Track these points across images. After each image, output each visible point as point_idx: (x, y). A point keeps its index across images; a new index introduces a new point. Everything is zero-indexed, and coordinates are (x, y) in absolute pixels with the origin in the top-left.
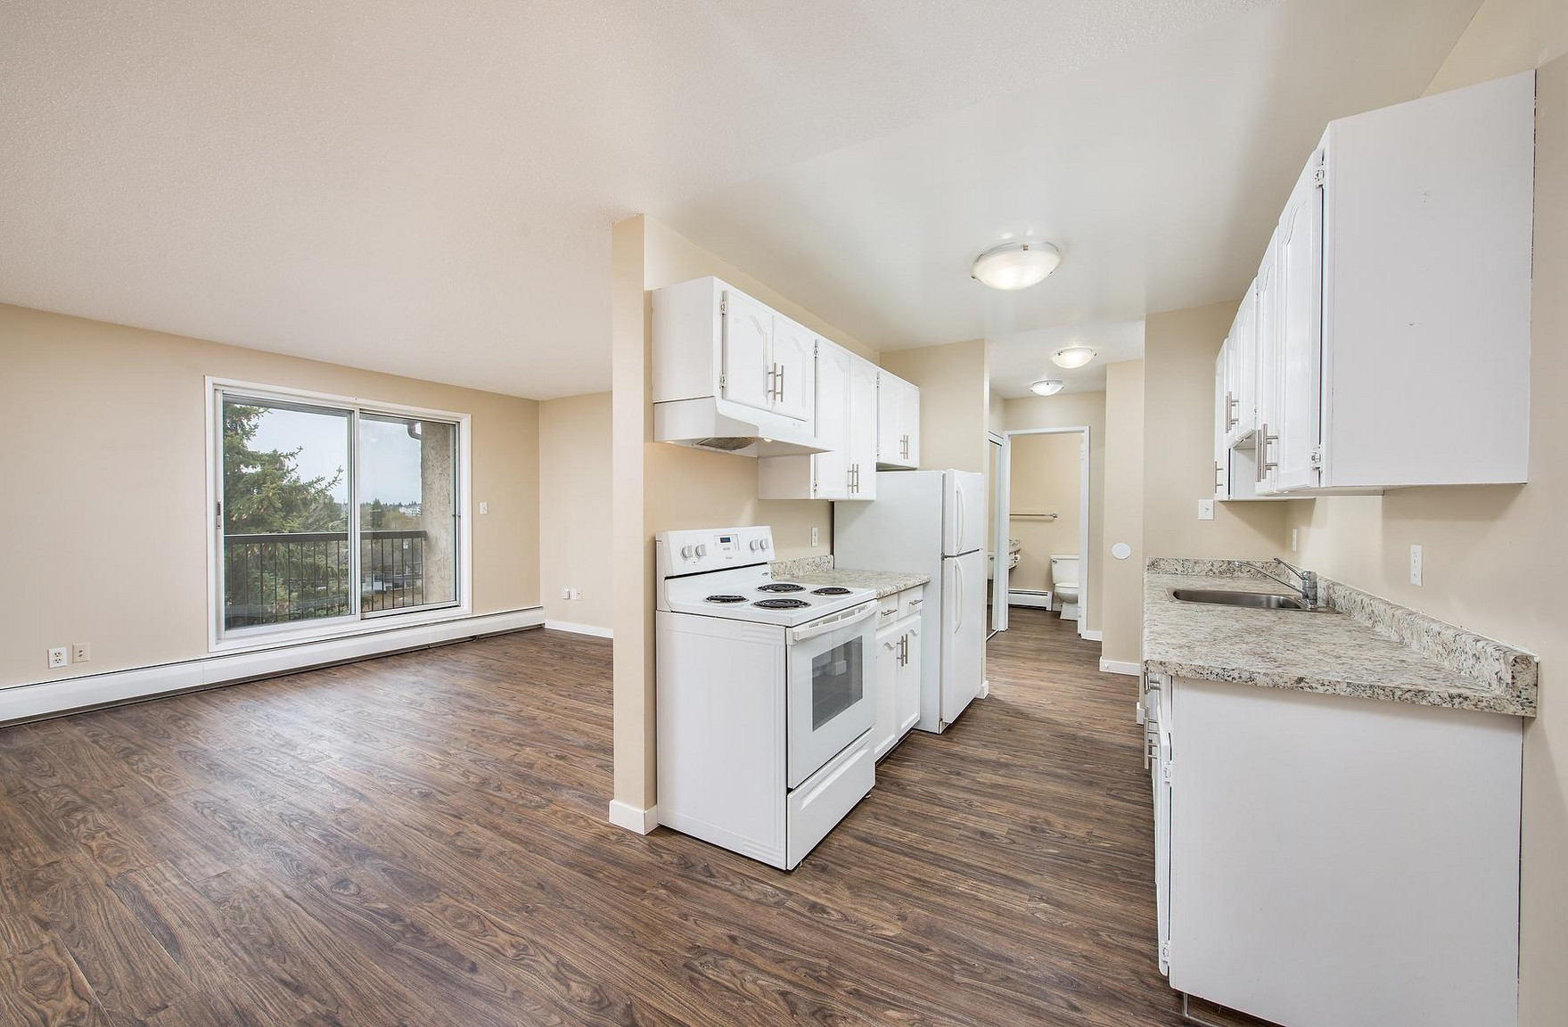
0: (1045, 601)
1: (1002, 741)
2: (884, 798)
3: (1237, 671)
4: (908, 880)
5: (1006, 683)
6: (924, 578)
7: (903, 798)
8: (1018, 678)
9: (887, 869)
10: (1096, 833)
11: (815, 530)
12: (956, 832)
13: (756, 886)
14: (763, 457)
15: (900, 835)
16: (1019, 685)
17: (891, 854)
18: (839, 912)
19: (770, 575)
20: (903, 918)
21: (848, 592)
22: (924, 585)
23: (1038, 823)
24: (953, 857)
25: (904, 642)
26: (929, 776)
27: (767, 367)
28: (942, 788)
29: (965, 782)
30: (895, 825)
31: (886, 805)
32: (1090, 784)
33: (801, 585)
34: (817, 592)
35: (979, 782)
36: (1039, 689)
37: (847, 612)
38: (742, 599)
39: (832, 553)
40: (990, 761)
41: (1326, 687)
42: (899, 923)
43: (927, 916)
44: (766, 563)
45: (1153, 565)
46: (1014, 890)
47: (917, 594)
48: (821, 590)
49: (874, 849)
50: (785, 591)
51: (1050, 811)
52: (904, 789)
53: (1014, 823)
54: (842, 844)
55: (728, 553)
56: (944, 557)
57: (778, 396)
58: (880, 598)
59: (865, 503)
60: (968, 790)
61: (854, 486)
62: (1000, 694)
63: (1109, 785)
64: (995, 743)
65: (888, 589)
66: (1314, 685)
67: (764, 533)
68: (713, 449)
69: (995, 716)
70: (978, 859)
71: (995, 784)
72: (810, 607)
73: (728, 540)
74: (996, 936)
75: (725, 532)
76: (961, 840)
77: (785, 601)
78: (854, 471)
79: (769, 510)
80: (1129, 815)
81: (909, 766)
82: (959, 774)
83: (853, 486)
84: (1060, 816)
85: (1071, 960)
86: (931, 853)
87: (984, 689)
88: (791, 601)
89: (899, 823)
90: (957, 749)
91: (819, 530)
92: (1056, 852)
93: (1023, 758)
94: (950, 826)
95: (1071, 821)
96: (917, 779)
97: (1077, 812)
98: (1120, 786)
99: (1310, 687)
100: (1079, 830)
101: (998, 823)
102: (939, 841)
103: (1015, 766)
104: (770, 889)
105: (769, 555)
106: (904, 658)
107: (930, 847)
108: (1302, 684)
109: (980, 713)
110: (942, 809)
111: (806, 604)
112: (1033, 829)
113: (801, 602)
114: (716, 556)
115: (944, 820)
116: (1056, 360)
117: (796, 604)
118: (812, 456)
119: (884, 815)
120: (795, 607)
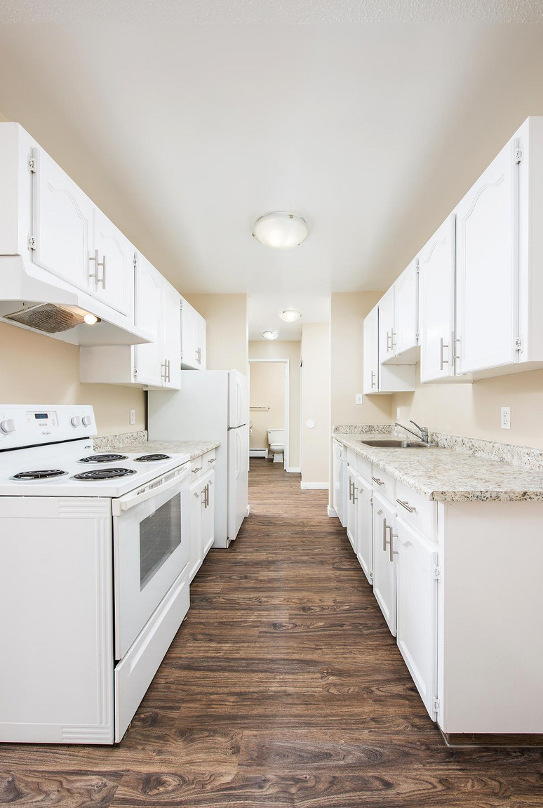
0: (265, 454)
1: (266, 544)
2: (197, 615)
3: (489, 493)
4: (232, 699)
5: (257, 504)
6: (217, 444)
7: (213, 612)
8: (263, 500)
9: (212, 694)
10: (339, 599)
11: (132, 411)
12: (256, 631)
13: (78, 784)
14: (85, 346)
15: (217, 650)
16: (264, 504)
17: (212, 674)
18: (175, 774)
19: (92, 448)
20: (236, 750)
21: (168, 457)
22: (216, 448)
23: (304, 603)
24: (260, 656)
25: (206, 490)
26: (226, 586)
27: (88, 252)
28: (237, 593)
29: (251, 584)
30: (211, 640)
31: (201, 623)
32: (322, 563)
33: (123, 455)
34: (140, 459)
35: (261, 581)
36: (276, 504)
37: (169, 475)
38: (61, 473)
39: (146, 429)
40: (263, 561)
41: (538, 497)
42: (234, 758)
43: (256, 736)
44: (88, 438)
45: (336, 429)
46: (309, 672)
47: (212, 455)
48: (144, 457)
49: (198, 674)
50: (108, 460)
51: (308, 590)
52: (211, 602)
53: (291, 608)
54: (169, 680)
55: (45, 429)
56: (229, 429)
57: (100, 284)
58: (193, 459)
59: (174, 391)
60: (255, 589)
61: (167, 377)
62: (255, 511)
63: (332, 561)
64: (262, 547)
65: (197, 453)
66: (532, 496)
67: (87, 411)
68: (27, 327)
69: (257, 527)
70: (278, 651)
71: (271, 579)
72: (136, 475)
73: (45, 416)
74: (313, 730)
75: (41, 409)
76: (262, 637)
77: (110, 471)
78: (166, 365)
79: (91, 391)
80: (349, 580)
81: (211, 581)
82: (246, 577)
83: (165, 376)
84: (315, 593)
85: (367, 728)
86: (243, 659)
87: (247, 509)
88: (116, 470)
89: (213, 638)
90: (240, 557)
91: (136, 411)
92: (322, 624)
93: (281, 554)
94: (251, 626)
95: (322, 595)
96: (218, 590)
97: (323, 587)
98: (336, 560)
99: (530, 498)
100: (329, 600)
101: (281, 611)
102: (246, 644)
103: (278, 561)
104: (95, 780)
105: (91, 430)
106: (206, 502)
107: (242, 654)
108: (526, 497)
109: (249, 527)
110: (242, 612)
111: (132, 472)
112: (304, 609)
113: (126, 470)
114: (31, 431)
115: (245, 622)
116: (282, 316)
117: (122, 473)
118: (133, 347)
119: (200, 633)
120: (120, 476)
